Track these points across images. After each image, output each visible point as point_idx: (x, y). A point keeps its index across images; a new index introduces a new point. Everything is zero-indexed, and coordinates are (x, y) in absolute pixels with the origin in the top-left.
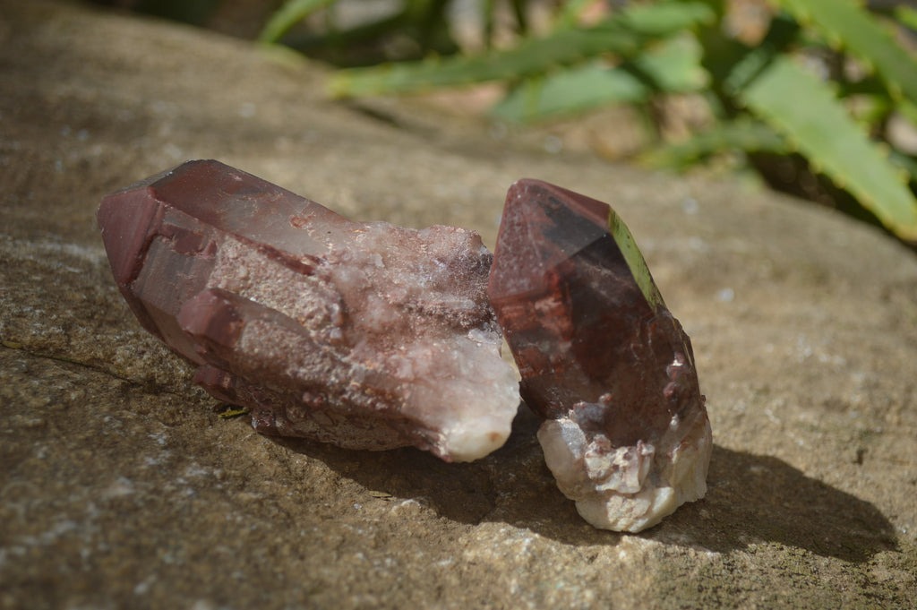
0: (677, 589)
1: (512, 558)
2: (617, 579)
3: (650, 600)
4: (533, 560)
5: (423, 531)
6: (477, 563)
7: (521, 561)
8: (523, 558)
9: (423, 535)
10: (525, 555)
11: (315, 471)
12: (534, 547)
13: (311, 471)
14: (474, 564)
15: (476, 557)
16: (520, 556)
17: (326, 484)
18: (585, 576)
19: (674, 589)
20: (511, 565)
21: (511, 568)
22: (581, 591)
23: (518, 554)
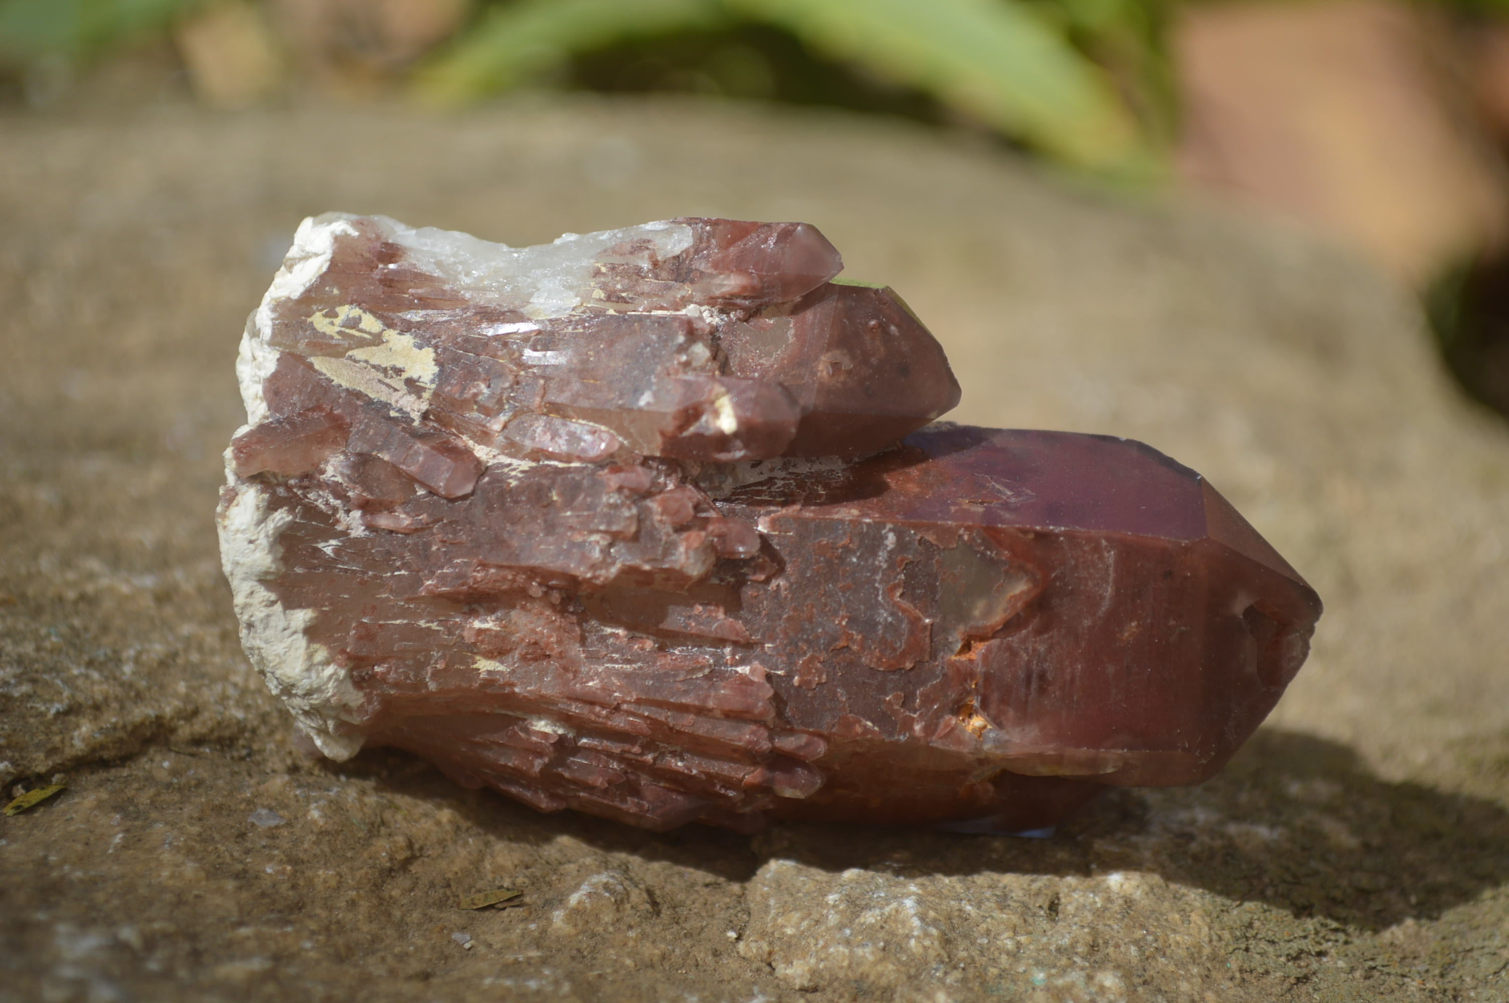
0: (1257, 924)
1: (901, 949)
2: (1139, 933)
3: (1224, 962)
4: (946, 942)
5: (649, 951)
6: (822, 983)
7: (925, 948)
8: (927, 943)
9: (655, 959)
10: (927, 935)
11: (318, 882)
12: (932, 914)
13: (310, 882)
14: (815, 990)
15: (814, 972)
16: (918, 938)
17: (364, 906)
18: (1073, 946)
19: (1250, 925)
20: (905, 964)
21: (913, 971)
22: (1090, 978)
23: (908, 937)
